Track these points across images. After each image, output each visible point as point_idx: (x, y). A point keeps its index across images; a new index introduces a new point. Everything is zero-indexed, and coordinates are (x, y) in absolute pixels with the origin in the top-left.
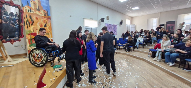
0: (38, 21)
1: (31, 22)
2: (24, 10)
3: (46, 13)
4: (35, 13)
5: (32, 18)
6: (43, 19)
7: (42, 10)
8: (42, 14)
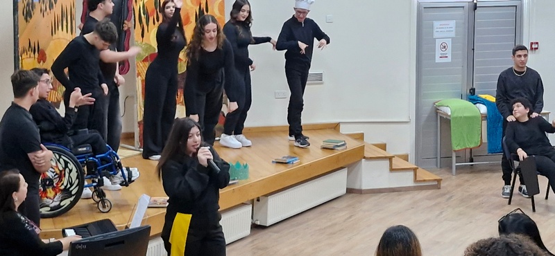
1: (153, 12)
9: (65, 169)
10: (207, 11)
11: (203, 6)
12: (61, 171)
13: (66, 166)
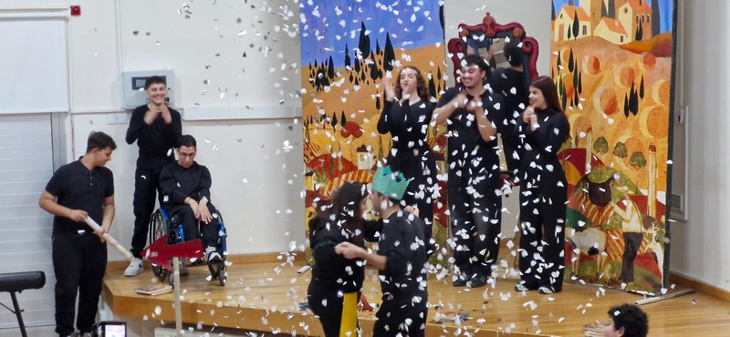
0: (602, 77)
1: (571, 92)
2: (557, 30)
3: (645, 19)
4: (592, 34)
5: (576, 70)
6: (623, 65)
7: (627, 5)
8: (625, 33)
10: (642, 96)
11: (637, 88)
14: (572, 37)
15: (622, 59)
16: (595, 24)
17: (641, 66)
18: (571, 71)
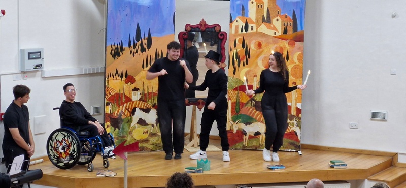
0: (263, 51)
1: (244, 57)
2: (234, 28)
3: (289, 24)
4: (257, 30)
5: (247, 47)
6: (276, 45)
7: (278, 18)
8: (277, 30)
9: (71, 142)
10: (288, 59)
12: (69, 144)
13: (72, 141)
14: (244, 32)
15: (275, 43)
16: (258, 26)
17: (287, 46)
18: (243, 48)
